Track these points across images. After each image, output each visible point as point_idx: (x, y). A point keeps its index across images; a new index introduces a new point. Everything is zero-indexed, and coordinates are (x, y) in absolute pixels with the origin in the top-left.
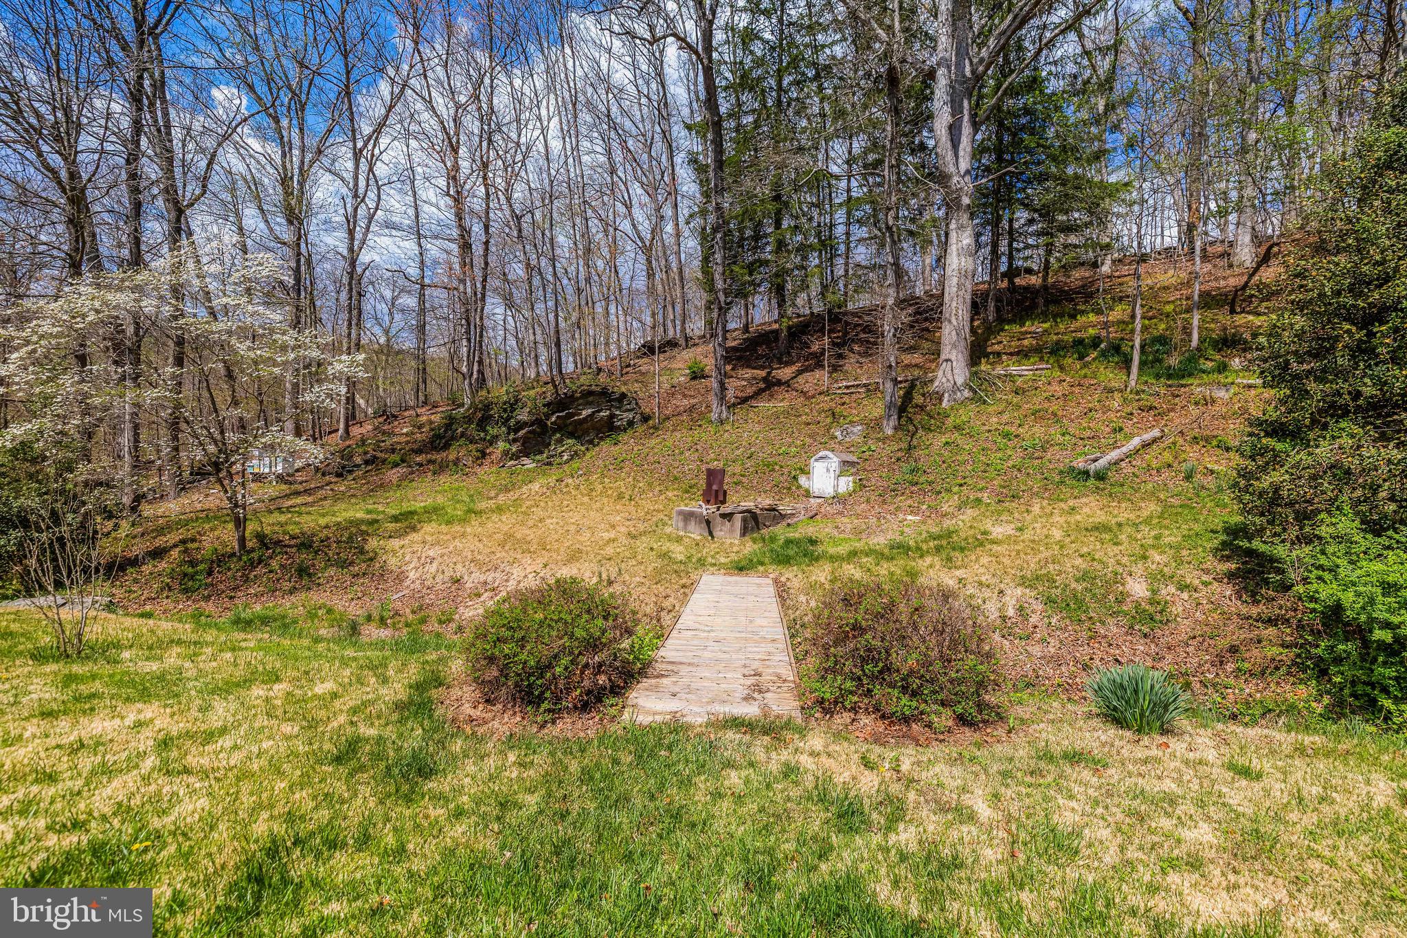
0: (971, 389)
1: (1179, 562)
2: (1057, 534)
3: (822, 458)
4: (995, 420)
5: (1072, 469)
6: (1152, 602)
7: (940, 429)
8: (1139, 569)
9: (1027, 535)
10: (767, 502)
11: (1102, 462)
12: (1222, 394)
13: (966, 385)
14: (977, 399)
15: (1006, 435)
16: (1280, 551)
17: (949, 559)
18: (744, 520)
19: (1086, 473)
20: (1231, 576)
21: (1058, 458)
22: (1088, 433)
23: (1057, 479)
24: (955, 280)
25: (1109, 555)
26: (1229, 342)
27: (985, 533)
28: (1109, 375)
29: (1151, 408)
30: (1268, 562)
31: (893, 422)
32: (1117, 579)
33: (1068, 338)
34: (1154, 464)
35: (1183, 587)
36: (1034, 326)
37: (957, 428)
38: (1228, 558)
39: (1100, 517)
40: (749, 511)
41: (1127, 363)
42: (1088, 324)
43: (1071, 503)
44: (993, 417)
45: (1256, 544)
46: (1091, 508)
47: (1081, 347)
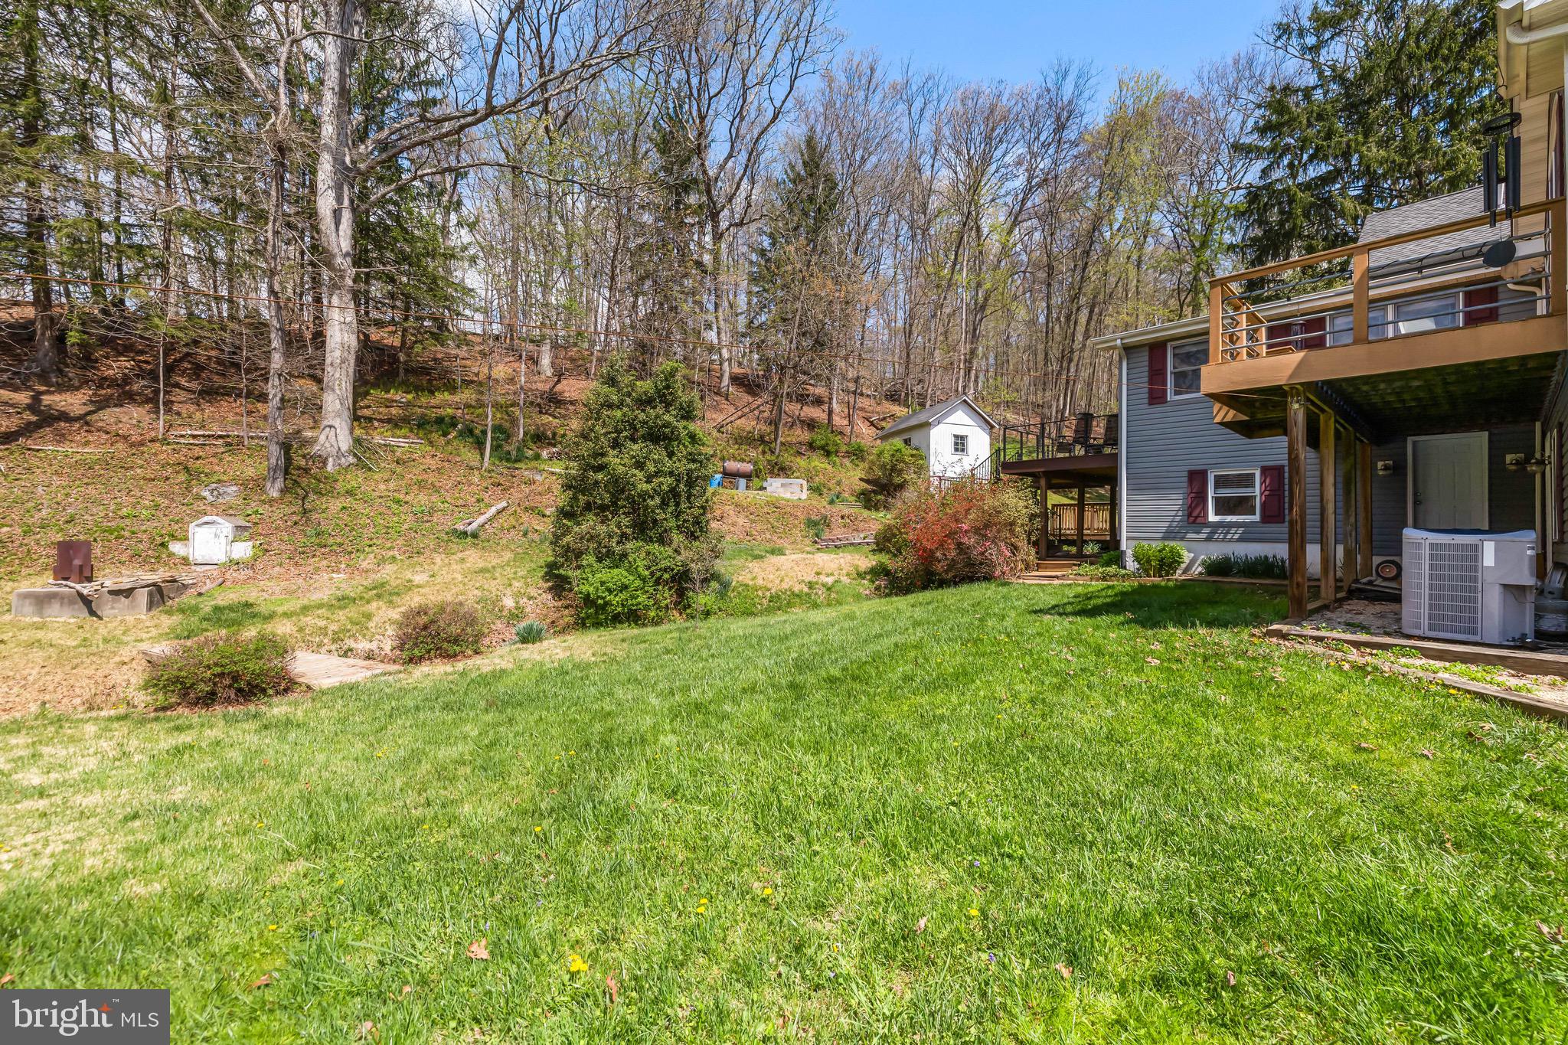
0: (355, 455)
1: (527, 585)
2: (459, 577)
3: (207, 523)
4: (382, 487)
5: (456, 530)
6: (517, 608)
7: (331, 493)
8: (508, 592)
9: (439, 579)
10: (167, 575)
11: (474, 526)
12: (538, 477)
13: (350, 451)
14: (361, 464)
15: (398, 502)
16: (570, 573)
17: (391, 602)
18: (150, 594)
19: (465, 533)
20: (550, 589)
21: (443, 522)
22: (461, 502)
23: (446, 537)
24: (338, 353)
25: (492, 586)
26: (539, 438)
27: (409, 581)
28: (470, 455)
29: (499, 484)
30: (565, 579)
31: (279, 484)
32: (498, 599)
33: (432, 414)
34: (506, 526)
35: (530, 598)
36: (397, 395)
37: (350, 493)
38: (547, 581)
39: (481, 564)
40: (154, 585)
41: (480, 445)
42: (445, 403)
43: (460, 555)
44: (379, 484)
45: (562, 572)
46: (474, 558)
47: (444, 424)
